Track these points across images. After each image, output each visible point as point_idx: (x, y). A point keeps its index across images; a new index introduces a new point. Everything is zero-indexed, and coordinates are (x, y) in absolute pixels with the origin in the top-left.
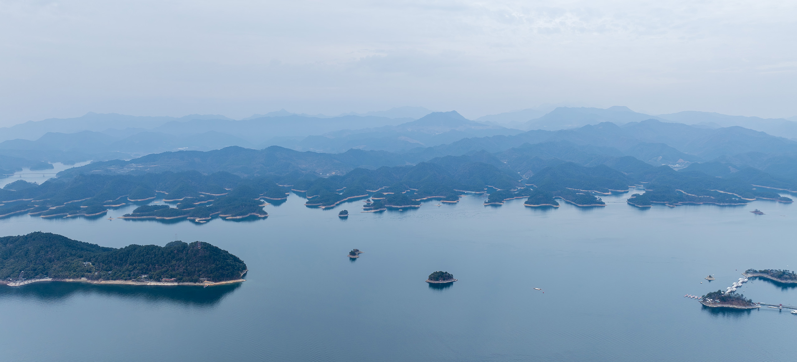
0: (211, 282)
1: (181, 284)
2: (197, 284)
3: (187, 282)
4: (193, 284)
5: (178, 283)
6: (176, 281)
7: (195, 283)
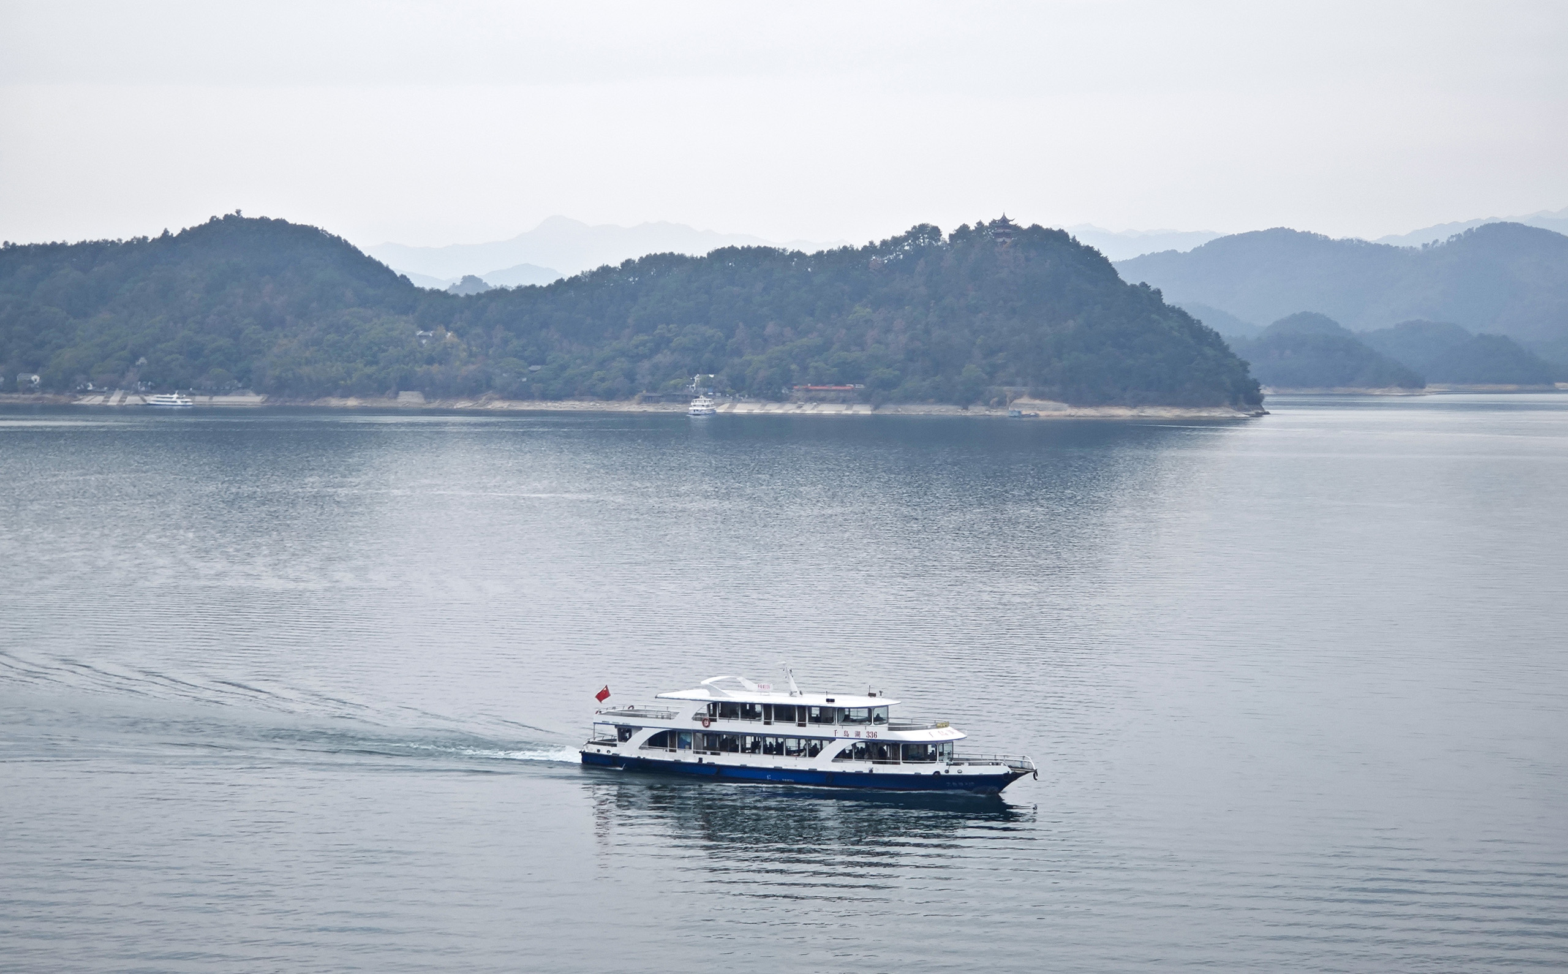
0: (1051, 404)
1: (888, 410)
2: (977, 411)
3: (923, 400)
4: (951, 413)
5: (876, 408)
6: (865, 399)
7: (966, 408)
